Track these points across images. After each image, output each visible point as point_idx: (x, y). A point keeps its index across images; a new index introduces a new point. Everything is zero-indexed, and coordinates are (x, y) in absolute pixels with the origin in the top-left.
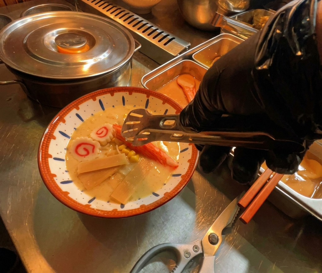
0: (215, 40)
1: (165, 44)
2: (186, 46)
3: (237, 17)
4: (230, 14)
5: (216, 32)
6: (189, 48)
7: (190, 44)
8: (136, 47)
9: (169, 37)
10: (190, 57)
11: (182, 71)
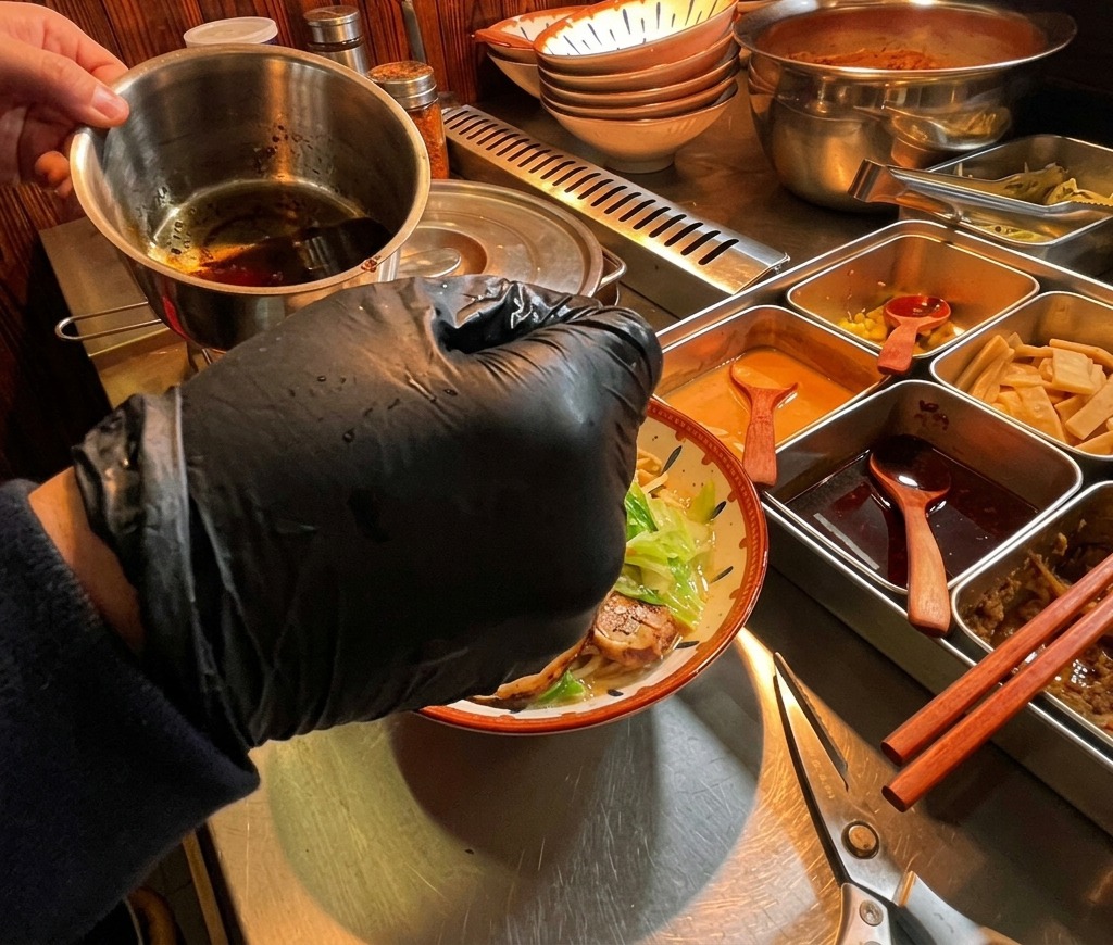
0: (872, 243)
1: (703, 261)
2: (773, 263)
3: (961, 167)
4: (933, 157)
5: (885, 214)
6: (784, 267)
7: (789, 258)
8: (605, 274)
9: (721, 239)
10: (779, 298)
11: (752, 339)
